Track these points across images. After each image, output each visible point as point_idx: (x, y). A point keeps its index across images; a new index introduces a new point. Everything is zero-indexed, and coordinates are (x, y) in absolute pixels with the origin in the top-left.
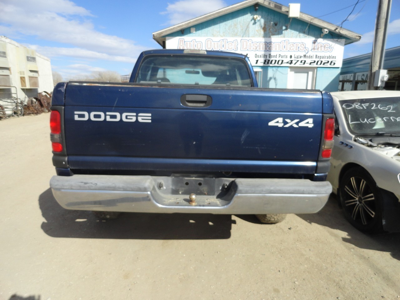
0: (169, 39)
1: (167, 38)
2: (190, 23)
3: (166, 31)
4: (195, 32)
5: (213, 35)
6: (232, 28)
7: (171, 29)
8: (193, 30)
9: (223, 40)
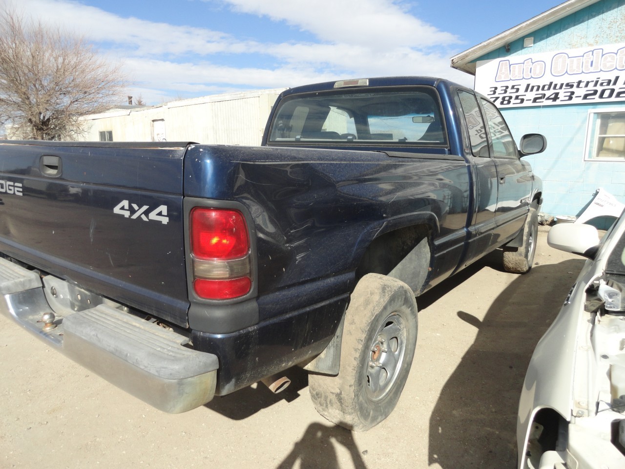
0: (481, 65)
1: (478, 62)
2: (519, 29)
3: (474, 52)
4: (532, 45)
5: (571, 46)
6: (618, 24)
7: (485, 46)
8: (528, 42)
9: (593, 51)
